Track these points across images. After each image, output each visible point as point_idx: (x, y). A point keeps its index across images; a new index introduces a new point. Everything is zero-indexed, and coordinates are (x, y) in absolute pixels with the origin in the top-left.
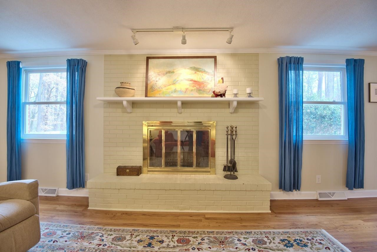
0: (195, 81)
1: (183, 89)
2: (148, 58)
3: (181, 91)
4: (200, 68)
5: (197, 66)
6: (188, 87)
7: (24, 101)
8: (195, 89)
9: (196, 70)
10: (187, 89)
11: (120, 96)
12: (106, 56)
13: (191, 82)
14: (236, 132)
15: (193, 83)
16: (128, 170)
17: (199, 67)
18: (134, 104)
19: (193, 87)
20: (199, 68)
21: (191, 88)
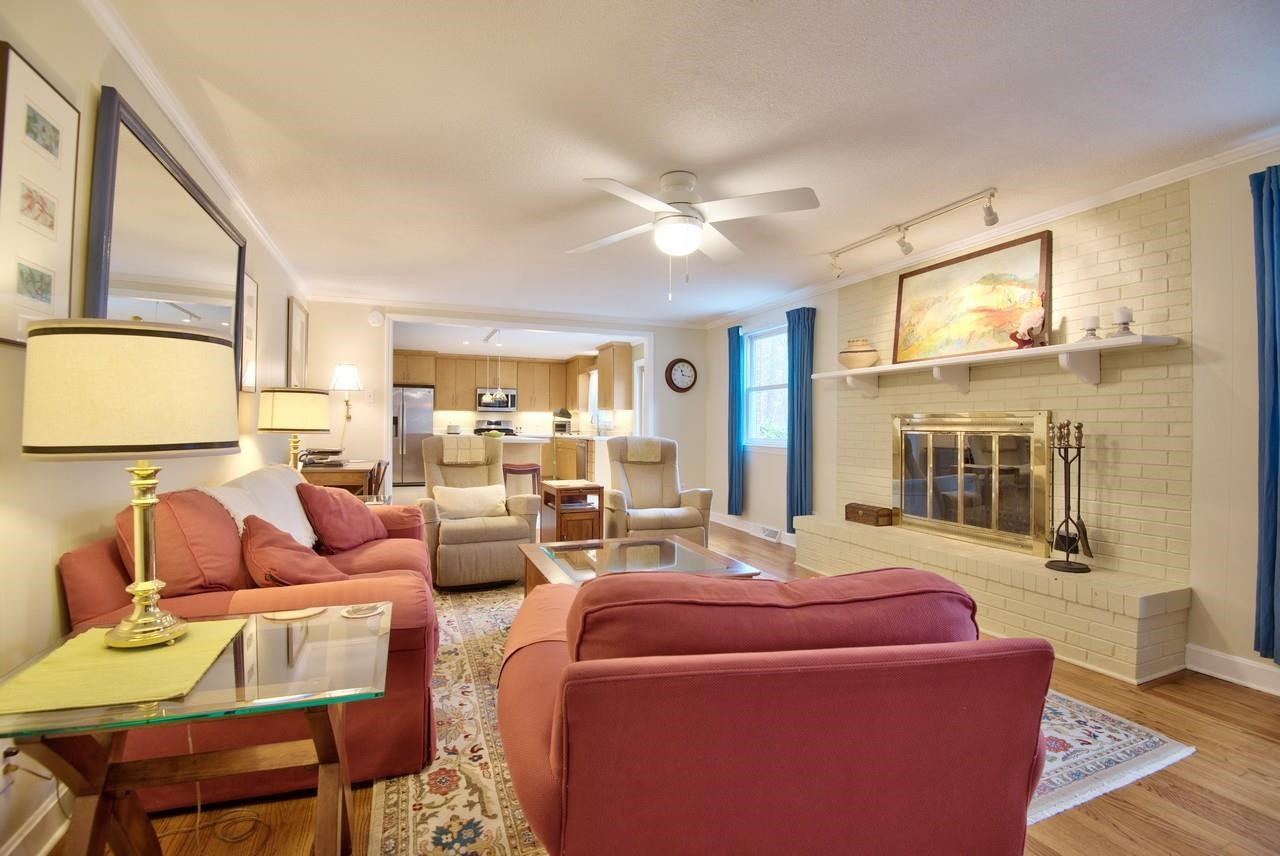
0: (991, 311)
1: (965, 334)
2: (902, 277)
3: (960, 341)
4: (1005, 275)
5: (998, 271)
6: (974, 327)
7: (748, 386)
8: (989, 332)
9: (993, 280)
10: (972, 334)
11: (849, 368)
12: (842, 290)
13: (982, 315)
14: (1079, 439)
15: (987, 317)
16: (860, 512)
17: (1001, 272)
18: (881, 379)
19: (986, 326)
20: (1001, 275)
21: (982, 329)
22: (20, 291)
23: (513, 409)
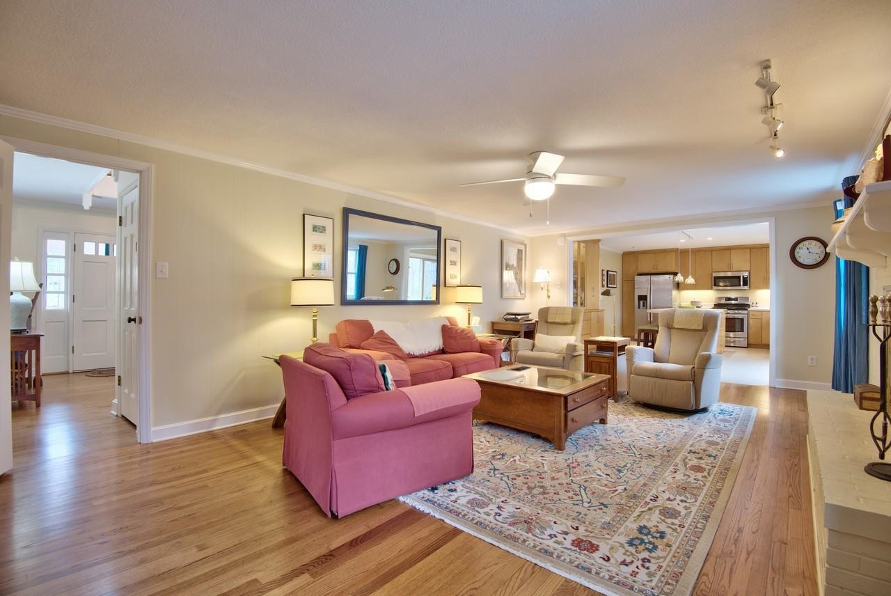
22: (314, 269)
23: (746, 287)
